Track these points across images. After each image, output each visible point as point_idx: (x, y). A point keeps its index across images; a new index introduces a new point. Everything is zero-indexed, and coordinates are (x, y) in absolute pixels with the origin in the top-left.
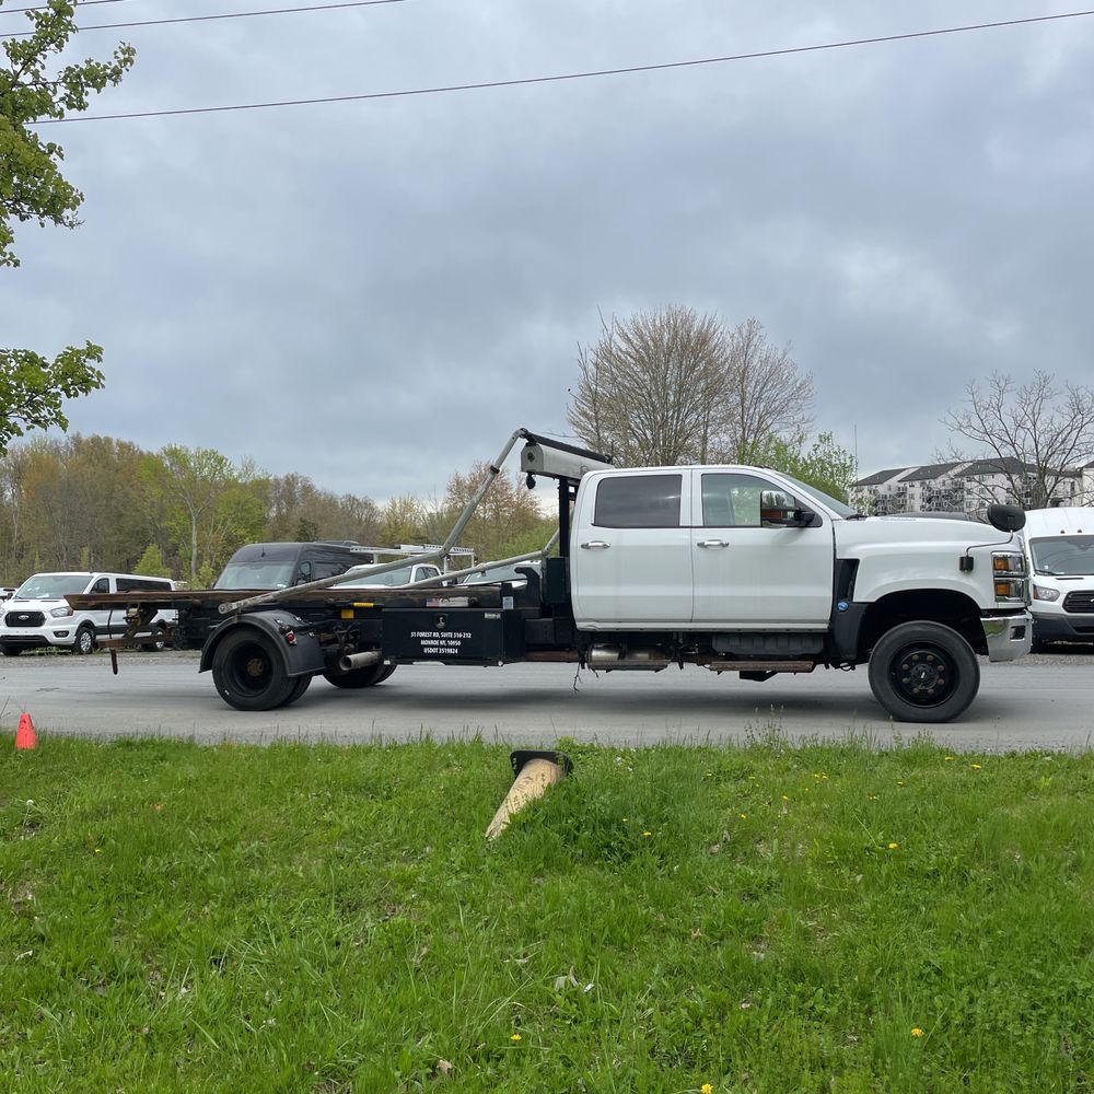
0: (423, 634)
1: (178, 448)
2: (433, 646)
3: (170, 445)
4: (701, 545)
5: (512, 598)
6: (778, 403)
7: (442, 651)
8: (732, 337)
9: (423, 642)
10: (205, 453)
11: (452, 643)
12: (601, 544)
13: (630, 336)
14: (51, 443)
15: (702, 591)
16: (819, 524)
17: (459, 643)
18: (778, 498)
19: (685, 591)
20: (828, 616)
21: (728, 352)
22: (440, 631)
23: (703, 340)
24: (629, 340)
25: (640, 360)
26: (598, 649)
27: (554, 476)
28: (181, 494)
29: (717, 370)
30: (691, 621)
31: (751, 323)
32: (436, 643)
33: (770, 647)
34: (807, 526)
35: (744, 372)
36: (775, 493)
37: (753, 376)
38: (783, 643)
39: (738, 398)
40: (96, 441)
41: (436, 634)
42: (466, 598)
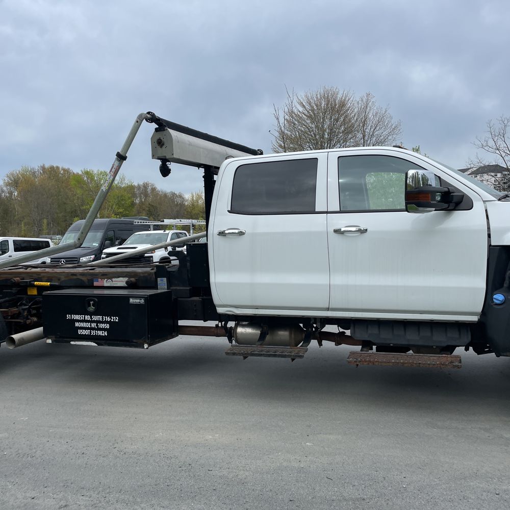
0: (77, 317)
1: (88, 170)
2: (85, 328)
3: (84, 169)
4: (337, 231)
5: (165, 279)
6: (382, 137)
7: (93, 333)
8: (358, 103)
9: (77, 324)
10: (101, 173)
11: (102, 326)
12: (237, 231)
13: (304, 104)
14: (31, 169)
15: (339, 280)
16: (470, 207)
17: (108, 326)
18: (424, 177)
19: (320, 279)
20: (479, 308)
21: (356, 110)
22: (91, 314)
23: (343, 104)
24: (304, 106)
25: (310, 117)
26: (243, 326)
27: (199, 165)
28: (91, 193)
29: (350, 121)
30: (328, 309)
31: (368, 95)
32: (88, 325)
33: (412, 337)
34: (455, 209)
35: (364, 121)
36: (421, 172)
37: (369, 123)
38: (426, 333)
39: (362, 135)
40: (52, 168)
41: (88, 318)
42: (126, 279)
